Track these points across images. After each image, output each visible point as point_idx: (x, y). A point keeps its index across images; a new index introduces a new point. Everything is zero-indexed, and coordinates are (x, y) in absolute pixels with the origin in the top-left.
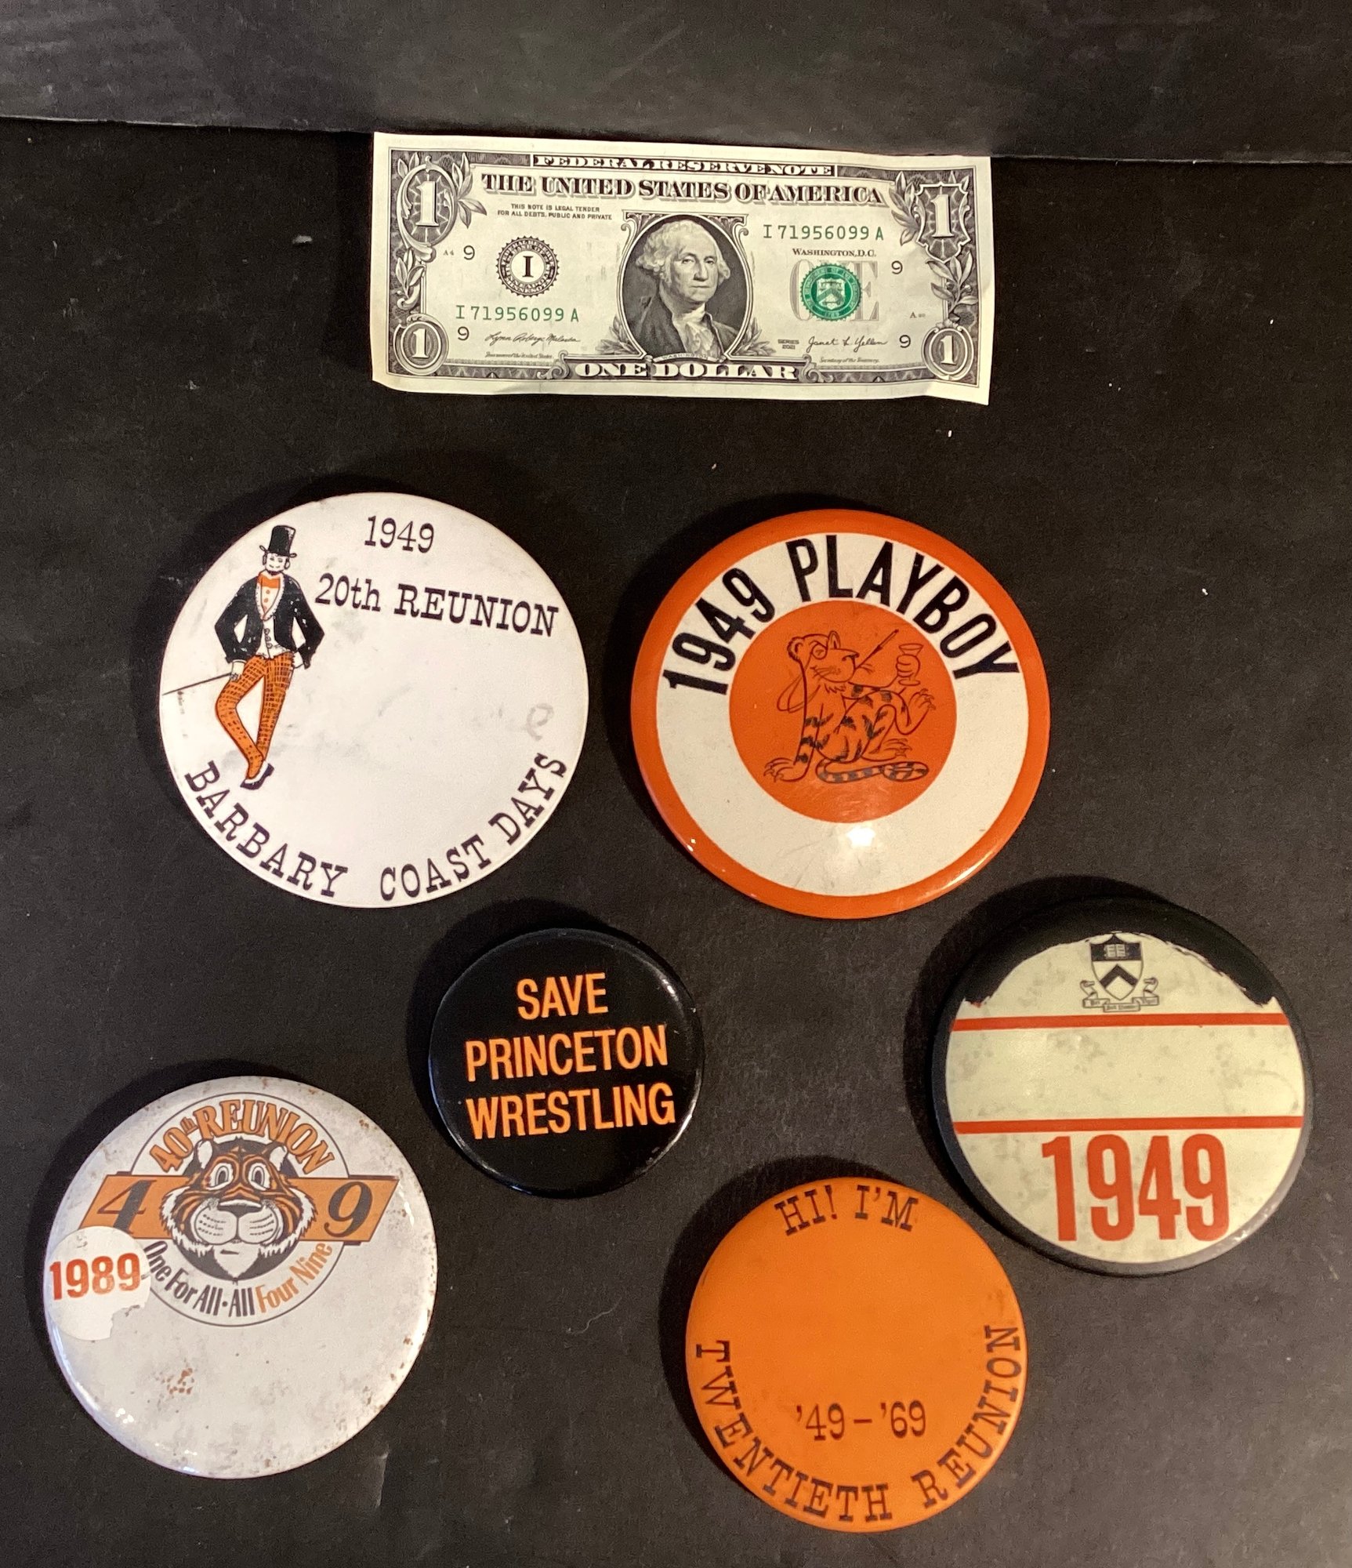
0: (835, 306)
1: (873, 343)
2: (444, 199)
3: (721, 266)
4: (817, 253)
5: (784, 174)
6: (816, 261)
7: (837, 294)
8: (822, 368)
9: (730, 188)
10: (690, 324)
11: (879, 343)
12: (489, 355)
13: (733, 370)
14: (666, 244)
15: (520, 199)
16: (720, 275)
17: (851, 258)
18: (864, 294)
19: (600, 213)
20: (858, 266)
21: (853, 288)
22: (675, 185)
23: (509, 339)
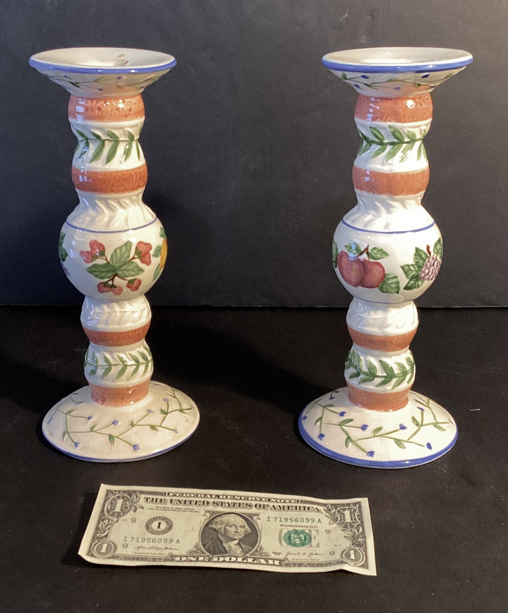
0: (299, 542)
1: (317, 554)
2: (126, 504)
3: (247, 529)
4: (291, 526)
5: (277, 502)
6: (291, 529)
7: (300, 539)
8: (293, 562)
9: (253, 505)
10: (231, 545)
11: (320, 554)
12: (135, 553)
13: (250, 560)
14: (222, 521)
15: (159, 505)
16: (246, 531)
17: (307, 528)
18: (313, 539)
19: (195, 510)
20: (310, 531)
21: (307, 537)
22: (228, 503)
23: (146, 548)
